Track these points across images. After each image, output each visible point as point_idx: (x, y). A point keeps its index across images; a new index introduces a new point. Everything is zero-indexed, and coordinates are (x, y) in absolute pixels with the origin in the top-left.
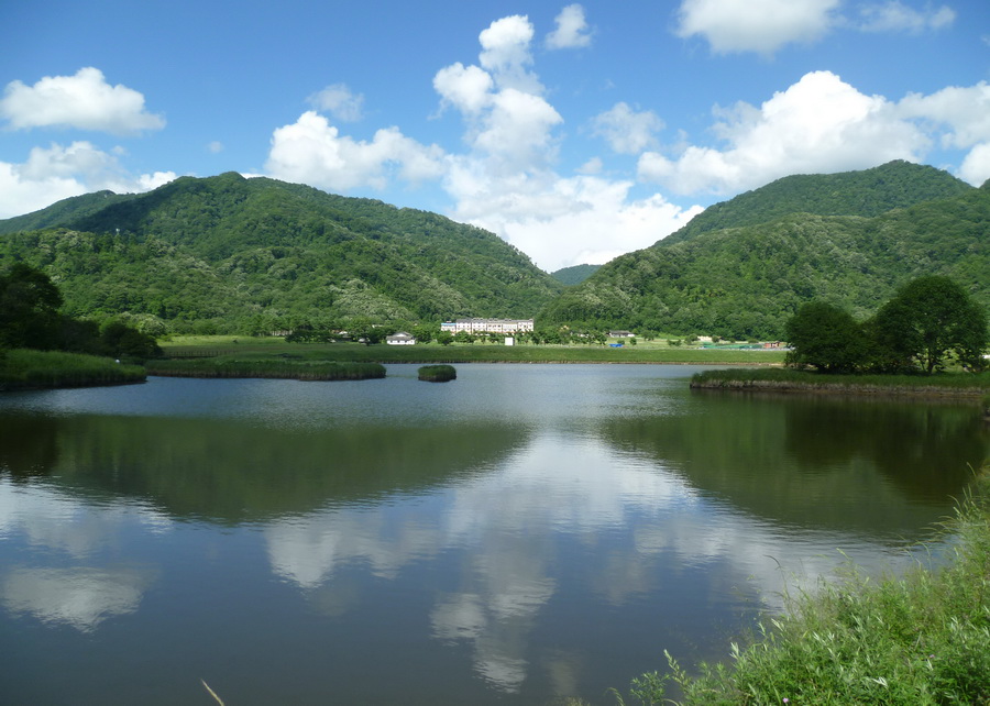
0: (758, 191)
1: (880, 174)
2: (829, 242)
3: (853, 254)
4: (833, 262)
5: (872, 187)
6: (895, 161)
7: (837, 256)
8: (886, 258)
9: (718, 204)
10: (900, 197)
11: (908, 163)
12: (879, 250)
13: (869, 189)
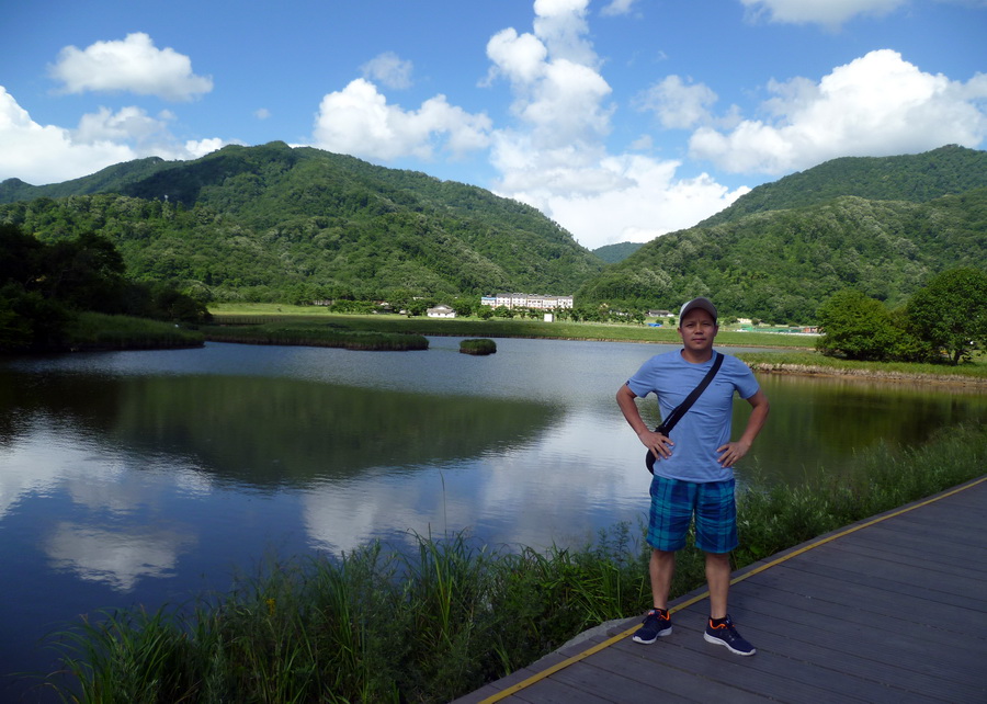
0: (806, 172)
1: (933, 159)
2: (876, 227)
3: (901, 240)
4: (880, 247)
5: (924, 171)
6: (949, 146)
7: (884, 242)
8: (934, 244)
9: (765, 185)
10: (952, 183)
11: (962, 148)
12: (928, 237)
13: (920, 174)
